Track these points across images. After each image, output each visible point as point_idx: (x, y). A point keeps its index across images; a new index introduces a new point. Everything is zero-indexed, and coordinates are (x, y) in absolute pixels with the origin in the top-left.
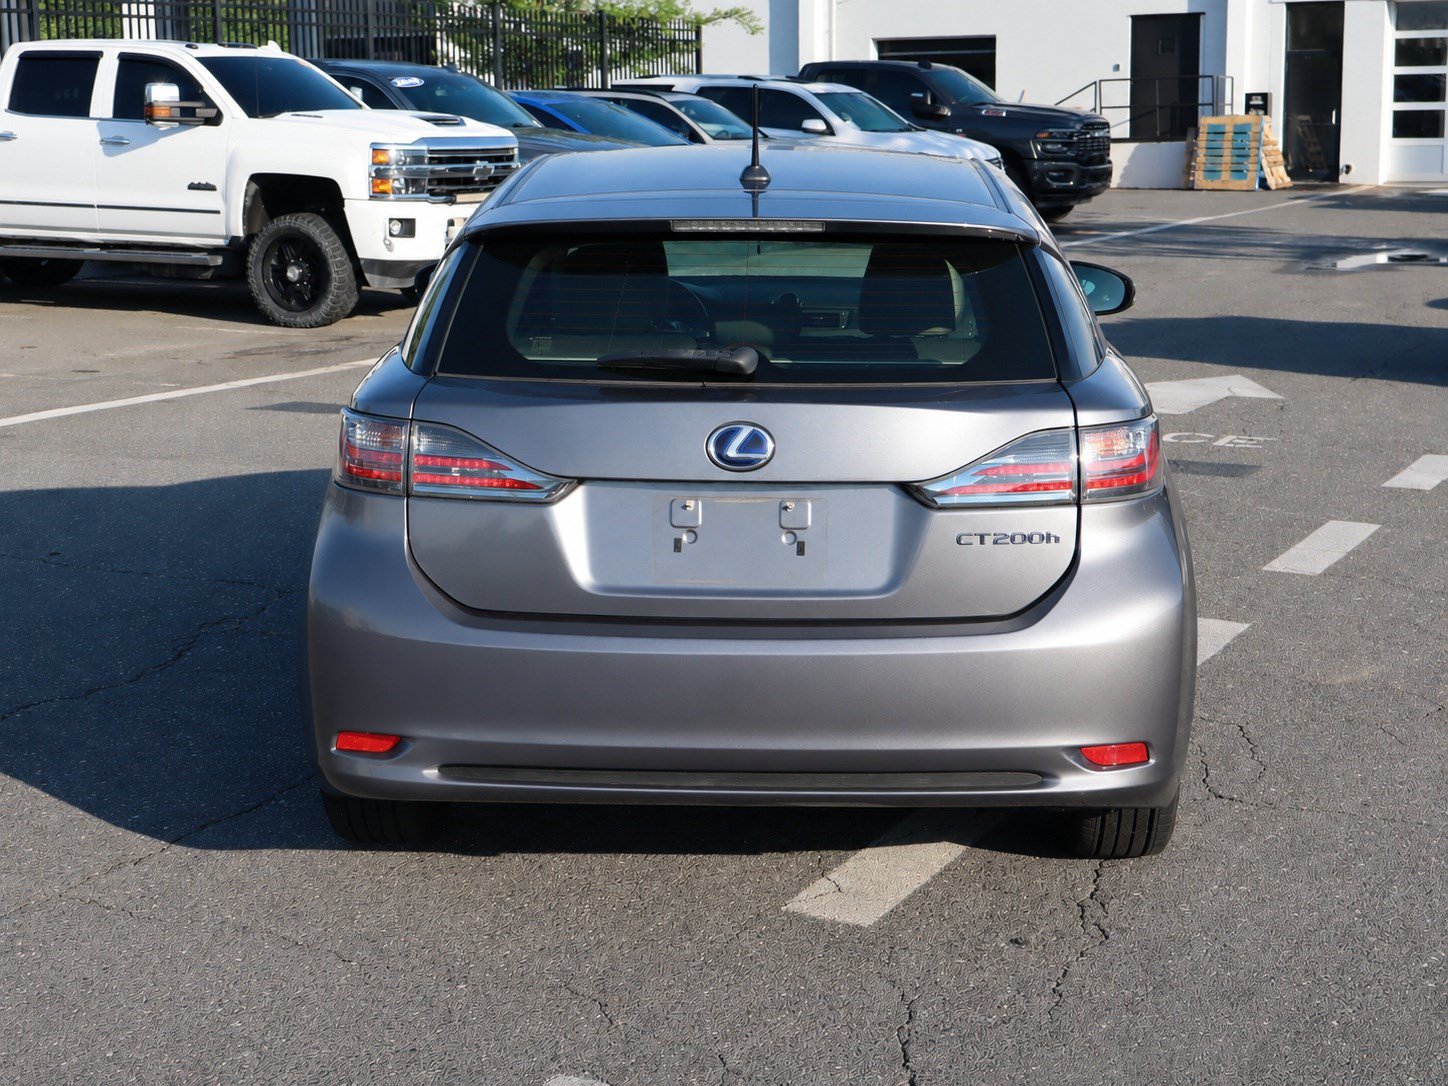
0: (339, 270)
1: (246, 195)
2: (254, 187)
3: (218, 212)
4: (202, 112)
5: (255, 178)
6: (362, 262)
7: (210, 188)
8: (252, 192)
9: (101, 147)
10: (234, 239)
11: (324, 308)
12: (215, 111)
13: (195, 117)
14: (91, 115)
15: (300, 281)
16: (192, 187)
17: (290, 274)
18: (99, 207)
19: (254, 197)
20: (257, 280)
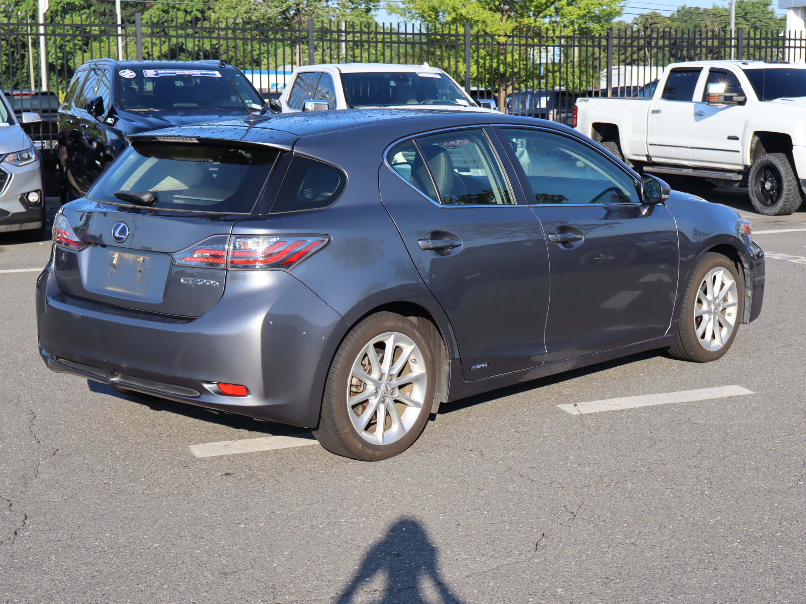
0: (788, 184)
1: (752, 143)
2: (757, 138)
3: (738, 152)
4: (737, 98)
5: (757, 133)
6: (800, 181)
7: (736, 138)
8: (755, 142)
9: (693, 117)
10: (746, 166)
11: (780, 204)
12: (744, 97)
13: (732, 101)
14: (694, 100)
15: (772, 189)
16: (730, 138)
17: (766, 186)
18: (691, 148)
19: (757, 144)
20: (753, 189)
